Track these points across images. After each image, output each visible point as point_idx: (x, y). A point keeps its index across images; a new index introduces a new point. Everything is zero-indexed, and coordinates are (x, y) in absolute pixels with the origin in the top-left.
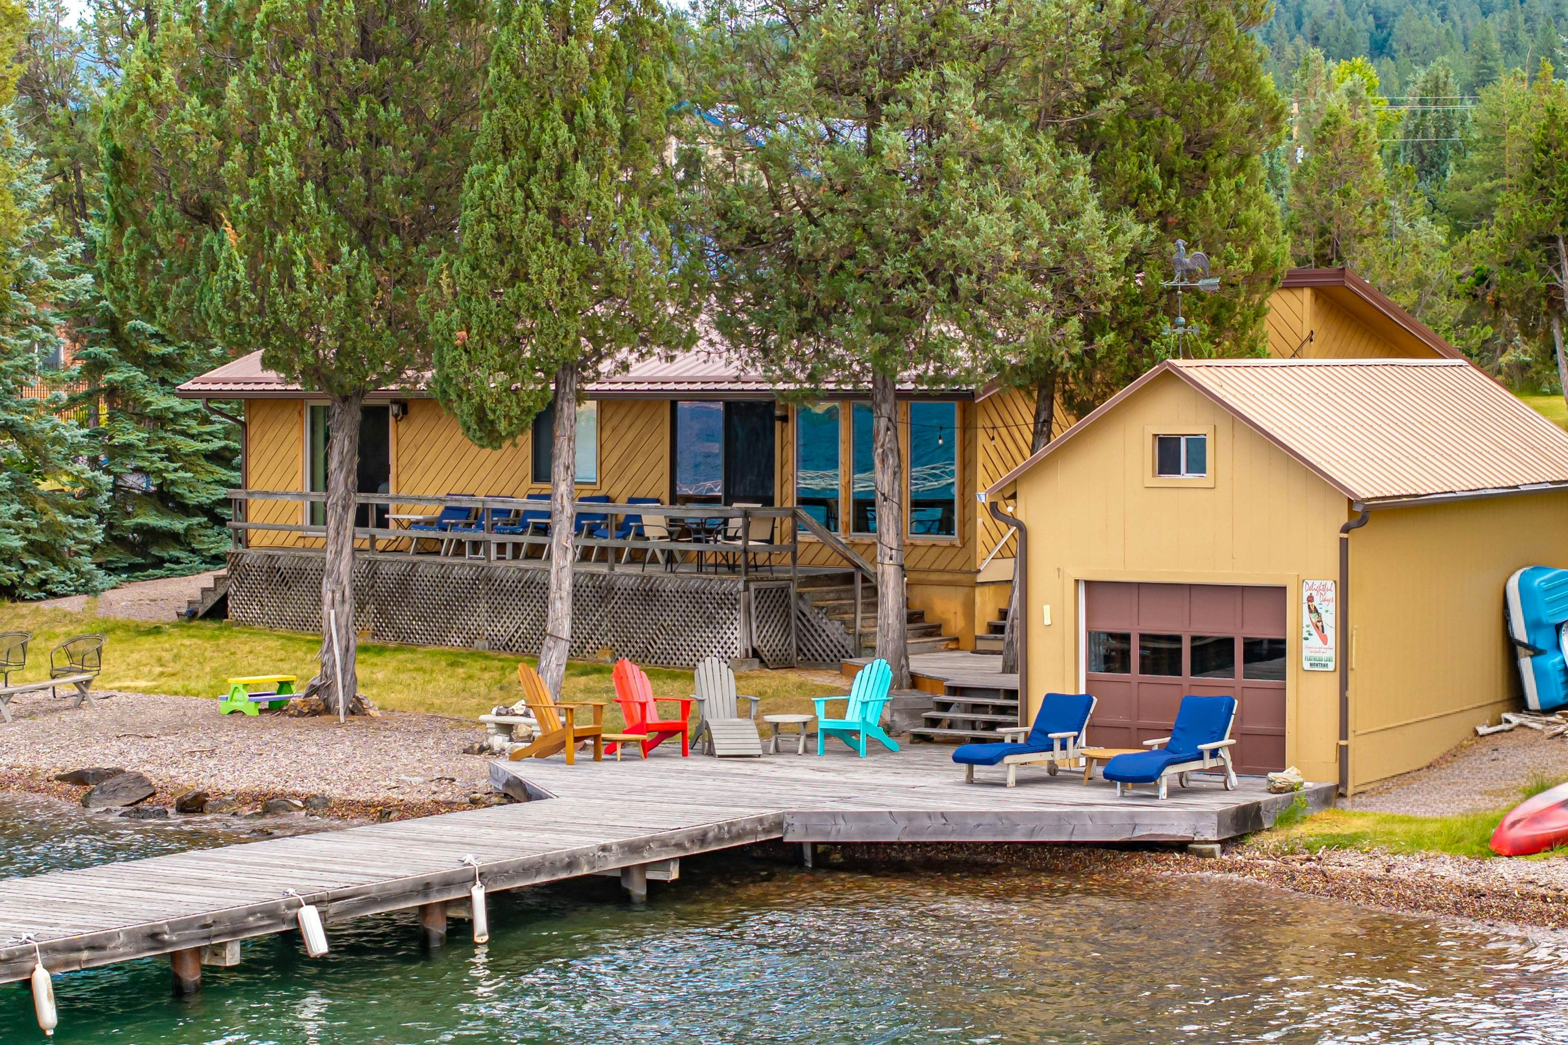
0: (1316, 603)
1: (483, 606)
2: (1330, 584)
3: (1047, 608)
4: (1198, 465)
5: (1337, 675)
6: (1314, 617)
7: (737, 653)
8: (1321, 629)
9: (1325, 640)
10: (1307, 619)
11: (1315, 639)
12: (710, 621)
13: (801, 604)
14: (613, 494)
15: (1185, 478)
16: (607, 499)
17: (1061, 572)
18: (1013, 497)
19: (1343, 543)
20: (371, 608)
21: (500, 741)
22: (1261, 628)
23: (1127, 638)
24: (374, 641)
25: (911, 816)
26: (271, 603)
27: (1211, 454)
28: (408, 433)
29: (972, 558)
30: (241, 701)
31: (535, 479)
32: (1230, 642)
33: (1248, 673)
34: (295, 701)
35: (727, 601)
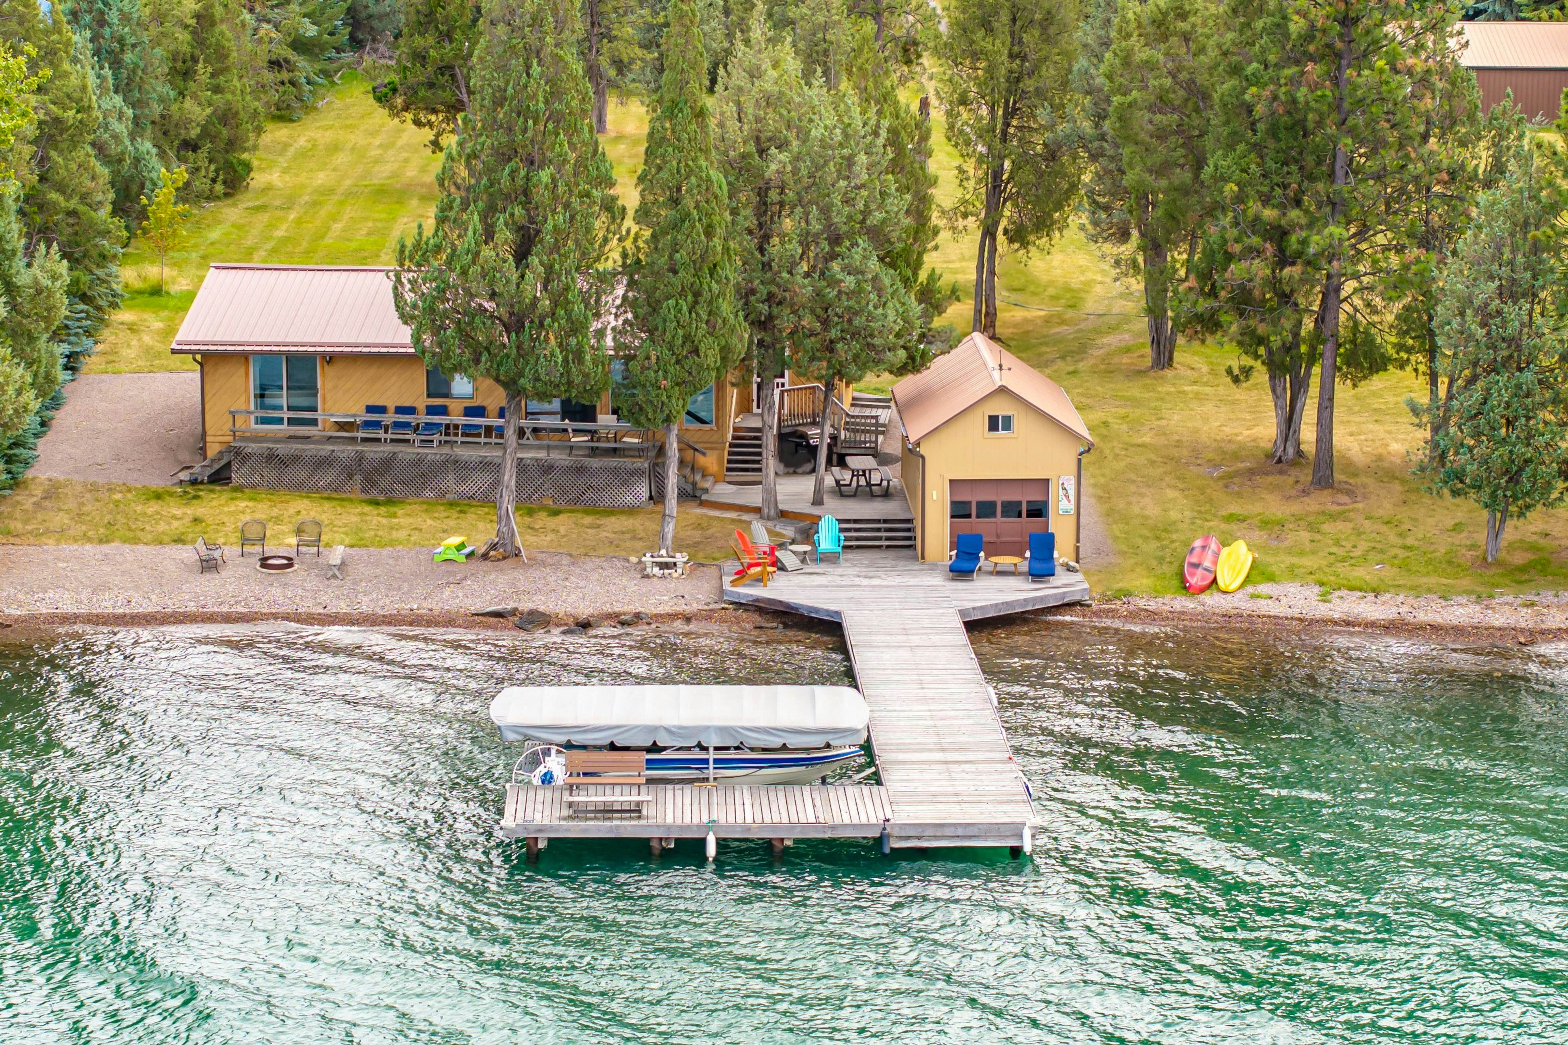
0: (1065, 486)
2: (1072, 478)
3: (935, 494)
4: (1007, 427)
5: (1075, 517)
6: (1064, 492)
7: (644, 499)
8: (1067, 497)
9: (1069, 501)
10: (1061, 492)
11: (1065, 501)
12: (625, 483)
13: (657, 471)
14: (485, 404)
15: (1001, 433)
16: (483, 408)
17: (942, 477)
18: (918, 444)
19: (1079, 461)
20: (358, 477)
21: (656, 570)
22: (1036, 497)
23: (970, 503)
24: (363, 496)
25: (997, 605)
26: (270, 474)
27: (1016, 423)
28: (330, 370)
29: (723, 436)
30: (452, 555)
31: (429, 396)
32: (1020, 503)
33: (1028, 516)
34: (492, 553)
35: (636, 473)
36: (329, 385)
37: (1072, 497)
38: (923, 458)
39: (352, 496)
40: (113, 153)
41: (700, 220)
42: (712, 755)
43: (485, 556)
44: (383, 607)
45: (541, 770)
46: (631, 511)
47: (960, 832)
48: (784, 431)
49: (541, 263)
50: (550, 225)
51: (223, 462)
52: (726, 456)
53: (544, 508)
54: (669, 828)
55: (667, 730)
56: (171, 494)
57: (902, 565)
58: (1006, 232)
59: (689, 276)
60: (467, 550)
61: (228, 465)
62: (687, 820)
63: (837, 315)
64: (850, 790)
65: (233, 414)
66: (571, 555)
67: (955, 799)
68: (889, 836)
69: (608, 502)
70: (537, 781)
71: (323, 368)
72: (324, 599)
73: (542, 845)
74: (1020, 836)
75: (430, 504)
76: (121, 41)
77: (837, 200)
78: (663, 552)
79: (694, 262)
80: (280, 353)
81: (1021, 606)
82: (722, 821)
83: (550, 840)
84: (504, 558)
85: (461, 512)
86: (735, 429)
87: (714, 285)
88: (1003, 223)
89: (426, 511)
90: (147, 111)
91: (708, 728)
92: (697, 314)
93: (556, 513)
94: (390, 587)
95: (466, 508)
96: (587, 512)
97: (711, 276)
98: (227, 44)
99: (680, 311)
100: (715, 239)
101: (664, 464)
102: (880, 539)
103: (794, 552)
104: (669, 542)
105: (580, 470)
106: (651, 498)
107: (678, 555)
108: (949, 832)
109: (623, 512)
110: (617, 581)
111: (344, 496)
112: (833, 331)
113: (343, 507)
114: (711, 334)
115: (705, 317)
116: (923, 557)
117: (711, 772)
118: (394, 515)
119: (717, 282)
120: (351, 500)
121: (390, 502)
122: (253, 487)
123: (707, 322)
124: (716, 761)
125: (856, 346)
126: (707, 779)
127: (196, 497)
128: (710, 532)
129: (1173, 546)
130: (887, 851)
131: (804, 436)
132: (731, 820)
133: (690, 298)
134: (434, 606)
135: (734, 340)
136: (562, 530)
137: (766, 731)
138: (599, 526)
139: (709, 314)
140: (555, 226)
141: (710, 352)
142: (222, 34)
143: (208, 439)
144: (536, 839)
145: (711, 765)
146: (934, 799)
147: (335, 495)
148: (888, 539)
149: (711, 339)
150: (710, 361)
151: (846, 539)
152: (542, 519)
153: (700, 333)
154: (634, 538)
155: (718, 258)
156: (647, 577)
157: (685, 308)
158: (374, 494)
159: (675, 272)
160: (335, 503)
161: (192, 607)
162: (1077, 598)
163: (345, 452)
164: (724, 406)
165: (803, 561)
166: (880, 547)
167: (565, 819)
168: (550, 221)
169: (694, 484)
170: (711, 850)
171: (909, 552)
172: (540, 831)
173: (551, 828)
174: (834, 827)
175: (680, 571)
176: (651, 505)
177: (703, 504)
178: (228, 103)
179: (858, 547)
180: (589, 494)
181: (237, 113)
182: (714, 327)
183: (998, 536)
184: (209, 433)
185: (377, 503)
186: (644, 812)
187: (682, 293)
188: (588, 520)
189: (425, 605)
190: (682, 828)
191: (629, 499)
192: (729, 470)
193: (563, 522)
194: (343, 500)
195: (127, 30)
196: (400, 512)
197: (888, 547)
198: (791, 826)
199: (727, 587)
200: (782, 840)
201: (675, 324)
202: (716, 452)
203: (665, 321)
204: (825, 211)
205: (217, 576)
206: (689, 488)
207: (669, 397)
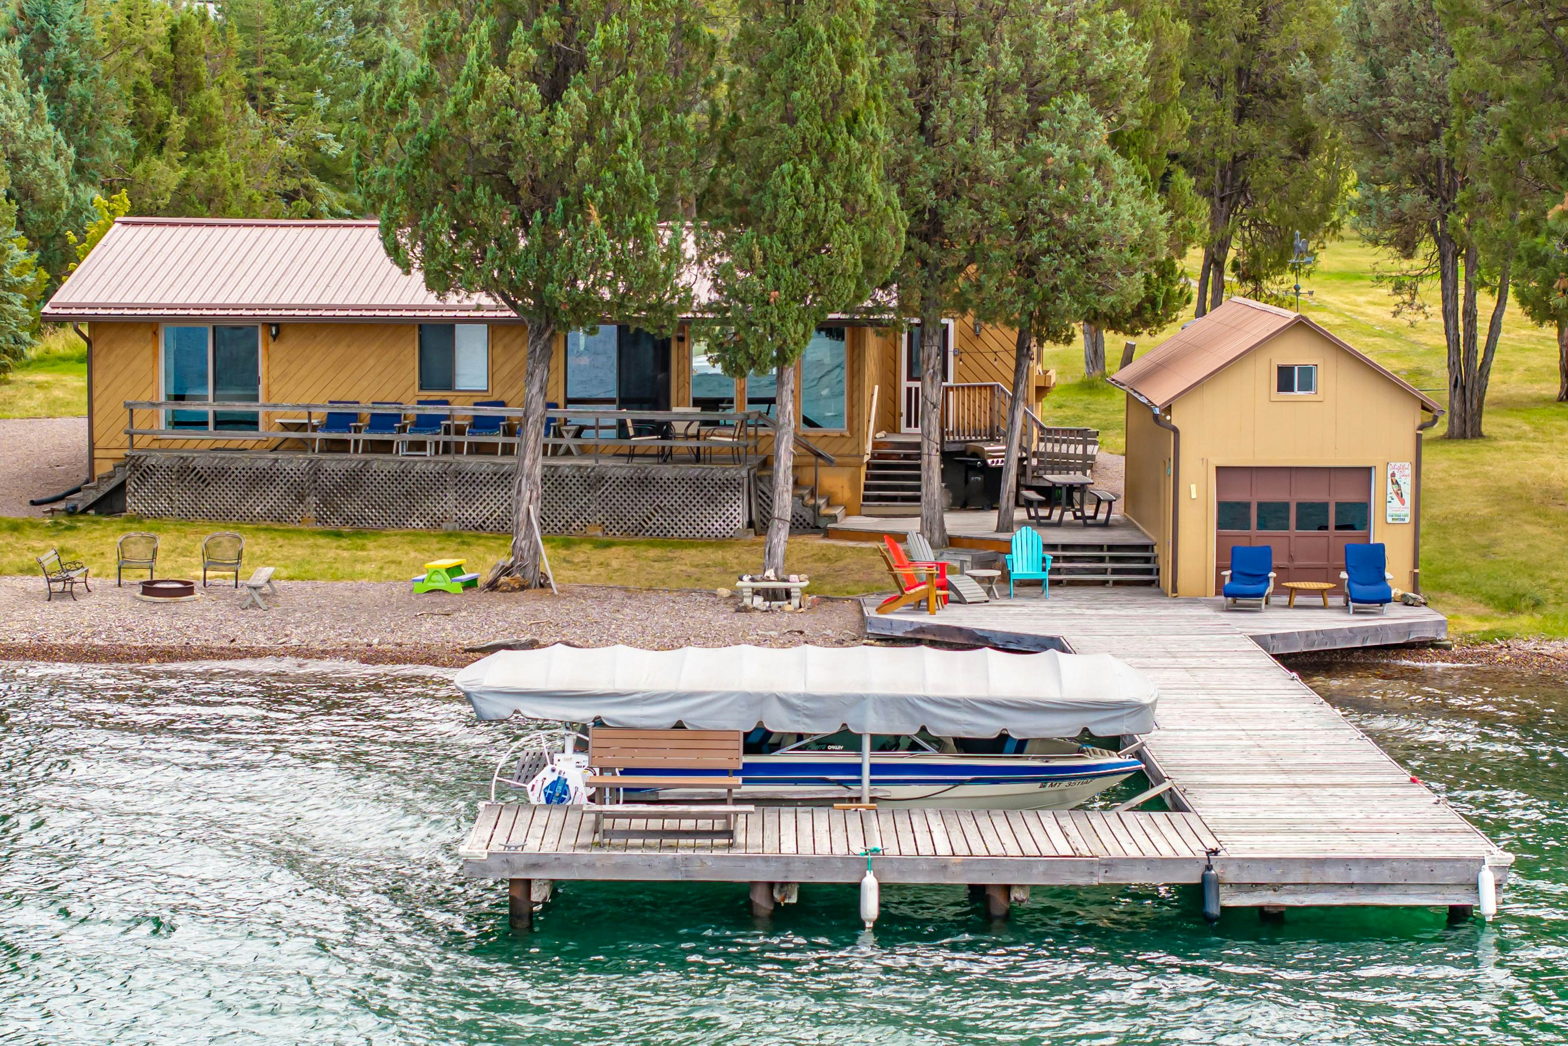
0: (1397, 478)
1: (451, 495)
2: (1407, 464)
3: (1193, 487)
4: (1307, 385)
5: (1412, 526)
6: (1395, 487)
7: (739, 525)
8: (1400, 495)
9: (1403, 502)
10: (1390, 488)
11: (1396, 502)
12: (711, 500)
13: (761, 485)
14: (505, 398)
15: (1297, 394)
16: (502, 404)
17: (1205, 461)
18: (1168, 409)
19: (1419, 437)
20: (312, 500)
21: (758, 601)
22: (1351, 496)
23: (1247, 505)
24: (319, 527)
25: (1308, 634)
26: (183, 498)
27: (1321, 378)
28: (279, 350)
29: (860, 445)
30: (442, 582)
31: (422, 388)
32: (1324, 506)
33: (1338, 528)
34: (503, 579)
35: (730, 485)
36: (276, 373)
37: (1408, 497)
38: (1176, 431)
39: (303, 527)
40: (44, 196)
41: (831, 40)
42: (867, 758)
43: (493, 586)
44: (323, 641)
45: (547, 776)
46: (722, 542)
47: (1355, 876)
48: (947, 448)
49: (583, 98)
50: (598, 41)
51: (115, 482)
52: (863, 480)
53: (589, 540)
54: (787, 861)
55: (784, 702)
56: (34, 526)
57: (1141, 599)
58: (1235, 266)
59: (814, 128)
60: (467, 576)
61: (122, 486)
62: (823, 849)
63: (1041, 211)
64: (1130, 818)
65: (130, 408)
66: (626, 589)
67: (1334, 828)
68: (1219, 883)
69: (685, 531)
70: (536, 797)
71: (267, 345)
72: (231, 630)
73: (538, 894)
74: (1475, 887)
75: (416, 536)
76: (67, 66)
77: (1042, 28)
78: (770, 573)
79: (823, 106)
80: (202, 319)
81: (1345, 639)
82: (892, 850)
83: (555, 884)
84: (523, 588)
85: (463, 543)
86: (876, 445)
87: (854, 144)
88: (1231, 254)
89: (411, 542)
90: (97, 159)
91: (861, 699)
92: (829, 188)
93: (608, 545)
94: (339, 617)
95: (470, 540)
96: (652, 545)
97: (850, 132)
98: (215, 112)
99: (800, 181)
100: (856, 72)
101: (771, 478)
102: (1104, 571)
103: (974, 577)
104: (779, 560)
105: (644, 483)
106: (751, 524)
107: (793, 577)
108: (1333, 875)
109: (709, 545)
110: (697, 614)
111: (291, 527)
112: (1036, 238)
113: (285, 538)
114: (849, 222)
115: (839, 193)
116: (1175, 589)
117: (866, 789)
118: (363, 548)
119: (861, 140)
120: (300, 532)
121: (359, 533)
122: (158, 516)
123: (844, 203)
124: (875, 769)
125: (1070, 264)
126: (858, 800)
127: (69, 528)
128: (840, 564)
129: (1556, 585)
130: (1213, 910)
131: (978, 454)
132: (908, 849)
133: (815, 161)
134: (405, 641)
135: (885, 233)
136: (615, 564)
137: (971, 706)
138: (671, 559)
139: (846, 190)
140: (605, 41)
141: (847, 248)
142: (211, 100)
143: (97, 454)
144: (528, 882)
145: (866, 776)
146: (1291, 828)
147: (277, 526)
148: (1115, 571)
149: (848, 229)
150: (848, 261)
151: (1056, 559)
152: (582, 553)
153: (832, 216)
154: (725, 571)
155: (860, 104)
156: (745, 609)
157: (808, 176)
158: (335, 524)
159: (792, 121)
160: (275, 534)
161: (22, 639)
162: (1429, 634)
163: (297, 462)
164: (861, 400)
165: (989, 591)
166: (1104, 583)
167: (584, 847)
168: (599, 34)
169: (816, 508)
170: (870, 907)
171: (1152, 589)
172: (535, 866)
173: (558, 860)
174: (1110, 864)
175: (795, 602)
176: (751, 536)
177: (828, 534)
178: (212, 177)
179: (1072, 583)
180: (658, 519)
181: (224, 192)
182: (853, 209)
183: (1291, 558)
184: (98, 445)
185: (339, 535)
186: (740, 839)
187: (804, 153)
188: (653, 553)
189: (390, 638)
190: (812, 862)
191: (717, 525)
192: (866, 498)
193: (617, 556)
194: (289, 531)
195: (75, 54)
196: (370, 544)
197: (1117, 583)
198: (1026, 862)
199: (870, 612)
200: (1007, 888)
201: (791, 201)
202: (848, 471)
203: (776, 196)
204: (1024, 50)
205: (72, 603)
206: (808, 515)
207: (782, 318)
